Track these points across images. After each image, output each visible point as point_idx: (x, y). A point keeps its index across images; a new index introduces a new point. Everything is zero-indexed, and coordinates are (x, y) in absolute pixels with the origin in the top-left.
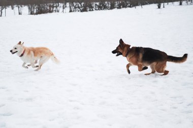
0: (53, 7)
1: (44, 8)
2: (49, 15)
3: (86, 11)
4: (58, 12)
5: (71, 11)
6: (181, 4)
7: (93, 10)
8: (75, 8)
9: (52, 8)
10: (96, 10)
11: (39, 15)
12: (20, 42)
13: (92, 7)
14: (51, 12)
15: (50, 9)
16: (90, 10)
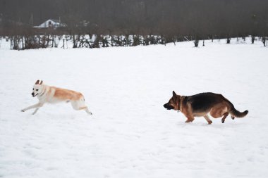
0: (49, 40)
1: (35, 41)
2: (41, 50)
3: (98, 47)
4: (56, 46)
5: (75, 46)
6: (228, 42)
7: (107, 46)
8: (82, 42)
9: (46, 42)
10: (112, 45)
11: (26, 51)
12: (38, 81)
13: (107, 42)
14: (44, 46)
15: (44, 43)
16: (104, 46)
